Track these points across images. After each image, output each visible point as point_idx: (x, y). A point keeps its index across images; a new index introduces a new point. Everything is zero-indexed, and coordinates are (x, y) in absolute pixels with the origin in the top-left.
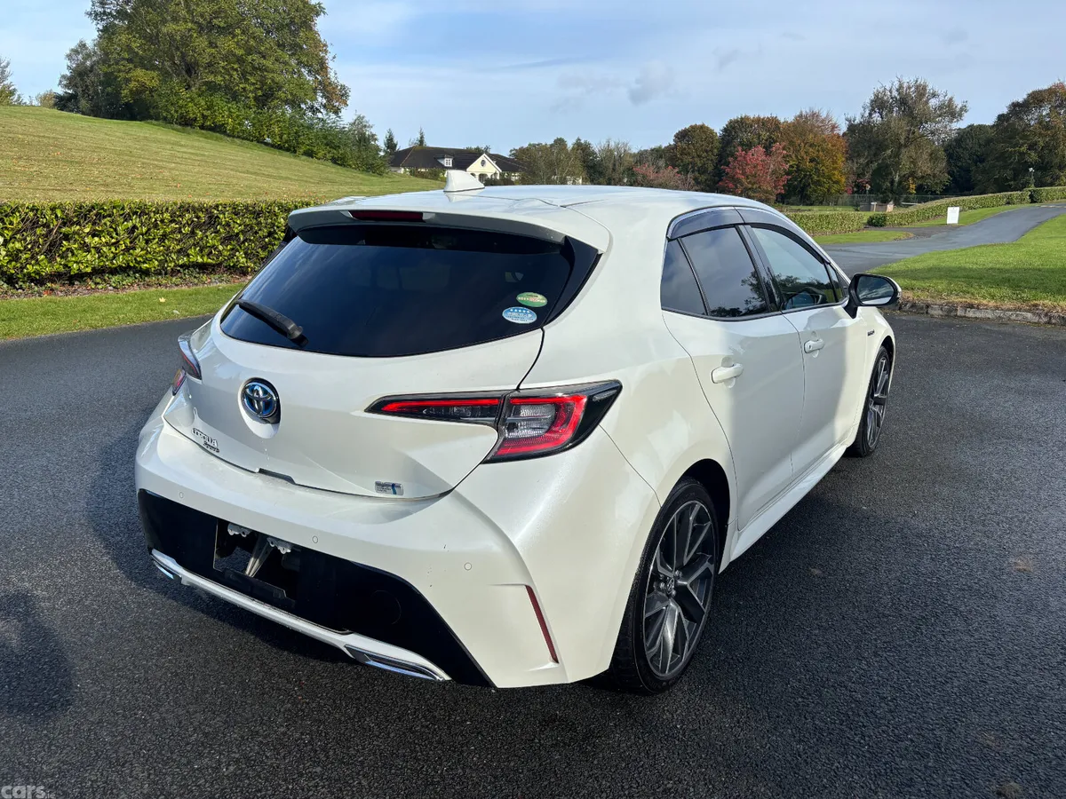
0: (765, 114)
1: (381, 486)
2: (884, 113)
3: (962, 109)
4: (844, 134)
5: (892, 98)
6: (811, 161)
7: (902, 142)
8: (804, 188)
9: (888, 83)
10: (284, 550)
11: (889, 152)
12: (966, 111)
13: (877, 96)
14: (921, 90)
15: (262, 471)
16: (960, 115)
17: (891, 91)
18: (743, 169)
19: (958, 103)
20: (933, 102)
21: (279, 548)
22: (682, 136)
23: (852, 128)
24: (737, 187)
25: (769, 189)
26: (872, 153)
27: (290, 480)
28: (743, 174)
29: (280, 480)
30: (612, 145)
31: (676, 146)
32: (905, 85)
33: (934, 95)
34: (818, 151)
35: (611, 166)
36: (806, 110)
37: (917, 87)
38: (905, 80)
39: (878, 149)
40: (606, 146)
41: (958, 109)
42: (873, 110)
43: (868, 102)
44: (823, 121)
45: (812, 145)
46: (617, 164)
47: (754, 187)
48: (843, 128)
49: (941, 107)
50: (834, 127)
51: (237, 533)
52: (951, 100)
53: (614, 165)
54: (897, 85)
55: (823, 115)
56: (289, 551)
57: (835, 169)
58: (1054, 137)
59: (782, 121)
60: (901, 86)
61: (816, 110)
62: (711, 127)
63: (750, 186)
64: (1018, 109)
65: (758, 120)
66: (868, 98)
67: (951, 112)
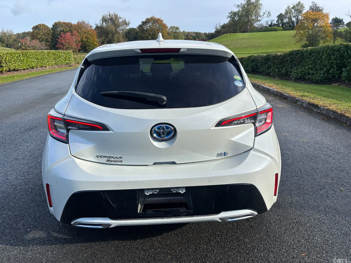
0: (66, 21)
1: (219, 155)
2: (107, 23)
3: (129, 23)
4: (95, 29)
5: (108, 18)
6: (86, 38)
7: (114, 32)
8: (85, 47)
9: (106, 13)
10: (182, 192)
11: (110, 35)
12: (130, 24)
13: (103, 17)
14: (116, 16)
15: (155, 164)
16: (128, 25)
17: (107, 16)
18: (65, 41)
19: (127, 21)
20: (120, 20)
21: (180, 191)
22: (35, 28)
23: (97, 27)
24: (64, 47)
25: (76, 47)
26: (105, 36)
27: (174, 163)
28: (65, 42)
29: (166, 165)
30: (5, 31)
31: (34, 32)
32: (111, 14)
33: (120, 18)
34: (88, 34)
35: (7, 39)
36: (80, 21)
37: (115, 15)
38: (111, 13)
39: (107, 34)
40: (2, 31)
41: (128, 23)
42: (103, 22)
43: (101, 19)
44: (87, 25)
45: (85, 33)
46: (9, 38)
47: (70, 47)
48: (94, 27)
49: (123, 22)
50: (91, 27)
51: (151, 193)
52: (125, 20)
53: (8, 39)
54: (108, 14)
55: (87, 23)
56: (185, 191)
57: (94, 41)
58: (154, 31)
59: (73, 24)
60: (110, 15)
61: (84, 21)
62: (47, 25)
63: (68, 46)
64: (144, 23)
65: (64, 23)
66: (101, 18)
67: (125, 23)
